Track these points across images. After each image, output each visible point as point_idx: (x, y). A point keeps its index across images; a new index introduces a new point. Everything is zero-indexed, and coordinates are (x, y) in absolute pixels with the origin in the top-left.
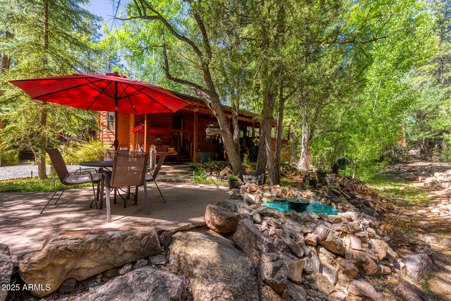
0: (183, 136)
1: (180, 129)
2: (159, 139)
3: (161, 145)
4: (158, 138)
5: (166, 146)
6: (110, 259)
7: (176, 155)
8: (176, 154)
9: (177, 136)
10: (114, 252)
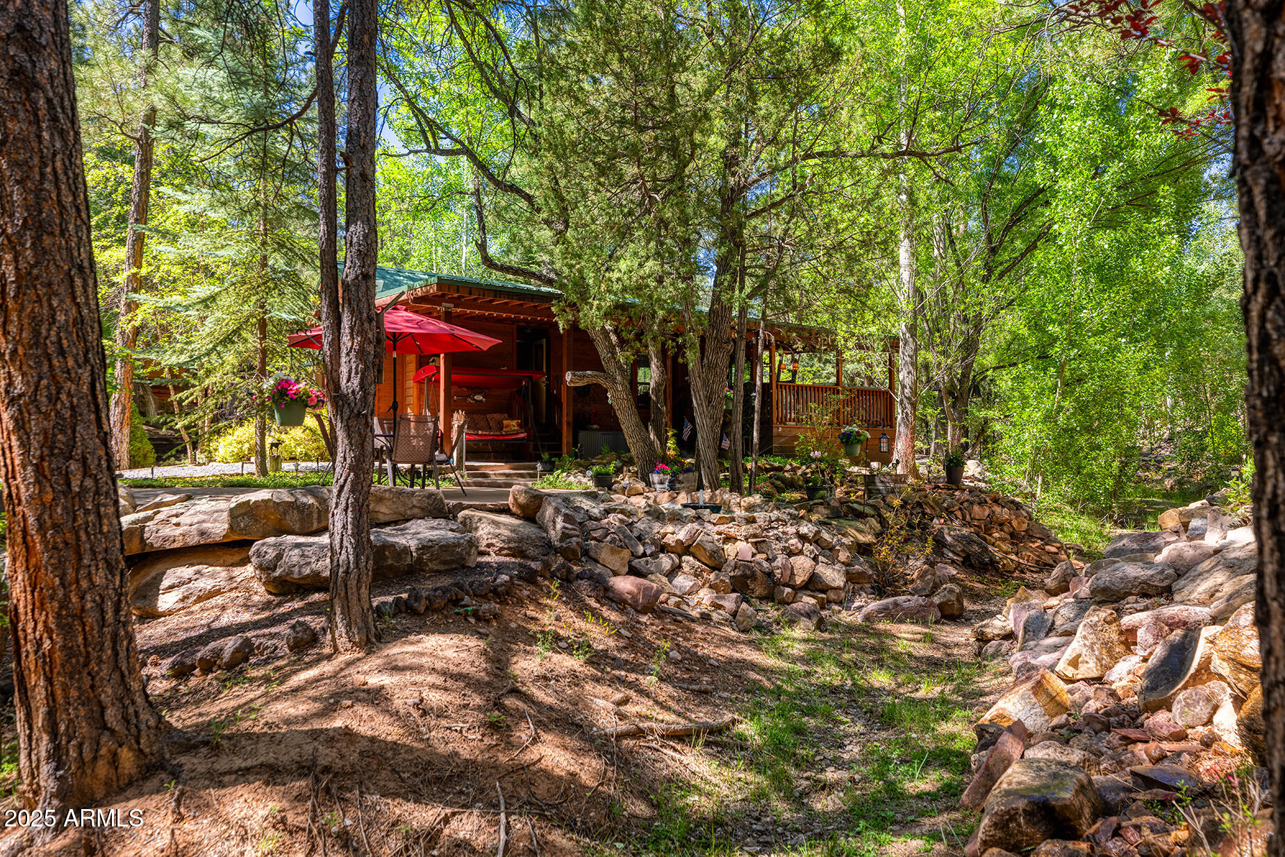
0: (547, 386)
1: (539, 368)
2: (479, 397)
3: (484, 413)
4: (479, 393)
5: (497, 416)
6: (402, 509)
7: (523, 439)
8: (522, 435)
9: (527, 388)
10: (404, 504)
